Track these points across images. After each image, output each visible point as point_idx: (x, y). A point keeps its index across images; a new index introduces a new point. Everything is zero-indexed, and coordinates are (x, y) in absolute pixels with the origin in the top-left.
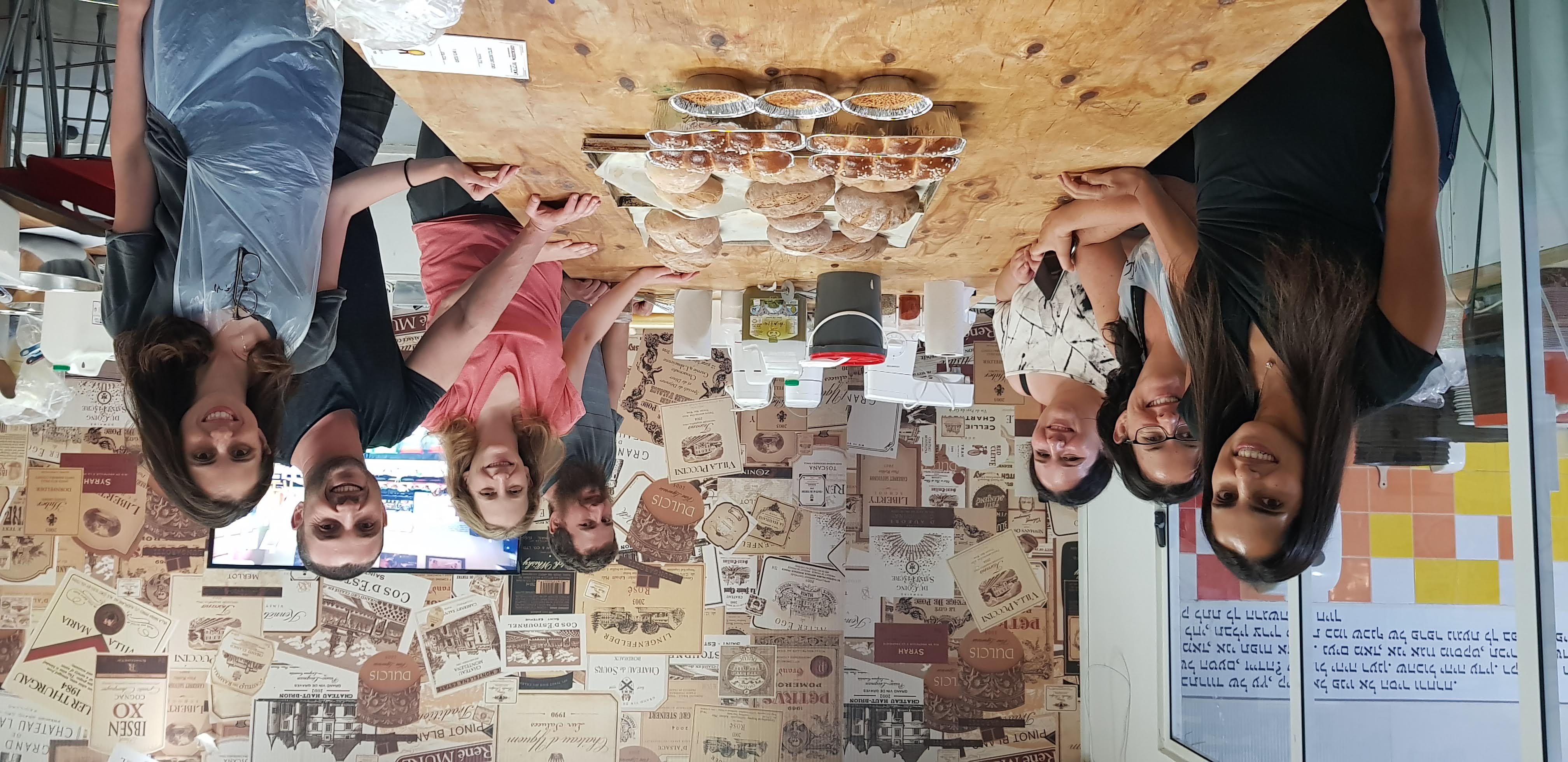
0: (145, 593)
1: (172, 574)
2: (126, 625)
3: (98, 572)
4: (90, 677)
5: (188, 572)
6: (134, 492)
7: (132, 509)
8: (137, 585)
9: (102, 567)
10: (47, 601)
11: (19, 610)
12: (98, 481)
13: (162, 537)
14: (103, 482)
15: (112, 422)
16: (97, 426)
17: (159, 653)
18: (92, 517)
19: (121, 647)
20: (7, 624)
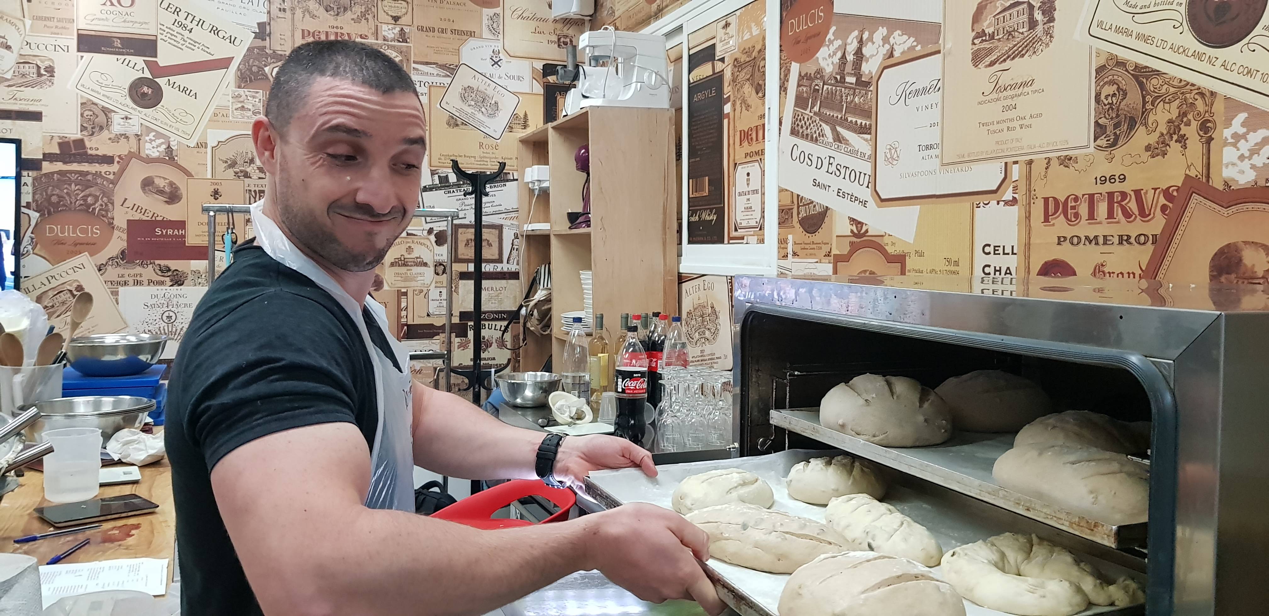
0: (108, 118)
1: (79, 136)
2: (127, 86)
3: (162, 140)
4: (163, 37)
5: (60, 137)
6: (129, 221)
7: (129, 204)
8: (118, 126)
9: (157, 146)
10: (215, 115)
11: (243, 107)
12: (170, 232)
13: (94, 174)
14: (164, 232)
15: (158, 292)
16: (175, 287)
17: (87, 56)
18: (173, 197)
19: (132, 65)
20: (254, 94)
